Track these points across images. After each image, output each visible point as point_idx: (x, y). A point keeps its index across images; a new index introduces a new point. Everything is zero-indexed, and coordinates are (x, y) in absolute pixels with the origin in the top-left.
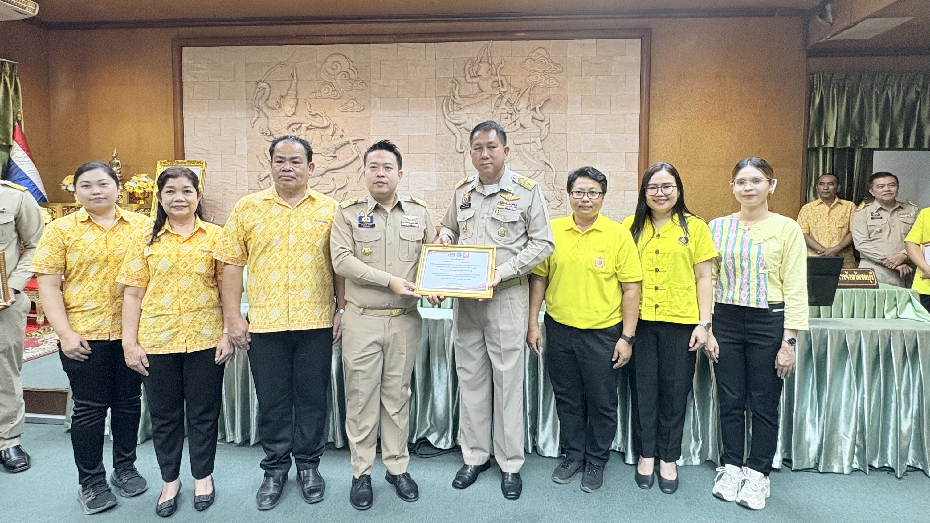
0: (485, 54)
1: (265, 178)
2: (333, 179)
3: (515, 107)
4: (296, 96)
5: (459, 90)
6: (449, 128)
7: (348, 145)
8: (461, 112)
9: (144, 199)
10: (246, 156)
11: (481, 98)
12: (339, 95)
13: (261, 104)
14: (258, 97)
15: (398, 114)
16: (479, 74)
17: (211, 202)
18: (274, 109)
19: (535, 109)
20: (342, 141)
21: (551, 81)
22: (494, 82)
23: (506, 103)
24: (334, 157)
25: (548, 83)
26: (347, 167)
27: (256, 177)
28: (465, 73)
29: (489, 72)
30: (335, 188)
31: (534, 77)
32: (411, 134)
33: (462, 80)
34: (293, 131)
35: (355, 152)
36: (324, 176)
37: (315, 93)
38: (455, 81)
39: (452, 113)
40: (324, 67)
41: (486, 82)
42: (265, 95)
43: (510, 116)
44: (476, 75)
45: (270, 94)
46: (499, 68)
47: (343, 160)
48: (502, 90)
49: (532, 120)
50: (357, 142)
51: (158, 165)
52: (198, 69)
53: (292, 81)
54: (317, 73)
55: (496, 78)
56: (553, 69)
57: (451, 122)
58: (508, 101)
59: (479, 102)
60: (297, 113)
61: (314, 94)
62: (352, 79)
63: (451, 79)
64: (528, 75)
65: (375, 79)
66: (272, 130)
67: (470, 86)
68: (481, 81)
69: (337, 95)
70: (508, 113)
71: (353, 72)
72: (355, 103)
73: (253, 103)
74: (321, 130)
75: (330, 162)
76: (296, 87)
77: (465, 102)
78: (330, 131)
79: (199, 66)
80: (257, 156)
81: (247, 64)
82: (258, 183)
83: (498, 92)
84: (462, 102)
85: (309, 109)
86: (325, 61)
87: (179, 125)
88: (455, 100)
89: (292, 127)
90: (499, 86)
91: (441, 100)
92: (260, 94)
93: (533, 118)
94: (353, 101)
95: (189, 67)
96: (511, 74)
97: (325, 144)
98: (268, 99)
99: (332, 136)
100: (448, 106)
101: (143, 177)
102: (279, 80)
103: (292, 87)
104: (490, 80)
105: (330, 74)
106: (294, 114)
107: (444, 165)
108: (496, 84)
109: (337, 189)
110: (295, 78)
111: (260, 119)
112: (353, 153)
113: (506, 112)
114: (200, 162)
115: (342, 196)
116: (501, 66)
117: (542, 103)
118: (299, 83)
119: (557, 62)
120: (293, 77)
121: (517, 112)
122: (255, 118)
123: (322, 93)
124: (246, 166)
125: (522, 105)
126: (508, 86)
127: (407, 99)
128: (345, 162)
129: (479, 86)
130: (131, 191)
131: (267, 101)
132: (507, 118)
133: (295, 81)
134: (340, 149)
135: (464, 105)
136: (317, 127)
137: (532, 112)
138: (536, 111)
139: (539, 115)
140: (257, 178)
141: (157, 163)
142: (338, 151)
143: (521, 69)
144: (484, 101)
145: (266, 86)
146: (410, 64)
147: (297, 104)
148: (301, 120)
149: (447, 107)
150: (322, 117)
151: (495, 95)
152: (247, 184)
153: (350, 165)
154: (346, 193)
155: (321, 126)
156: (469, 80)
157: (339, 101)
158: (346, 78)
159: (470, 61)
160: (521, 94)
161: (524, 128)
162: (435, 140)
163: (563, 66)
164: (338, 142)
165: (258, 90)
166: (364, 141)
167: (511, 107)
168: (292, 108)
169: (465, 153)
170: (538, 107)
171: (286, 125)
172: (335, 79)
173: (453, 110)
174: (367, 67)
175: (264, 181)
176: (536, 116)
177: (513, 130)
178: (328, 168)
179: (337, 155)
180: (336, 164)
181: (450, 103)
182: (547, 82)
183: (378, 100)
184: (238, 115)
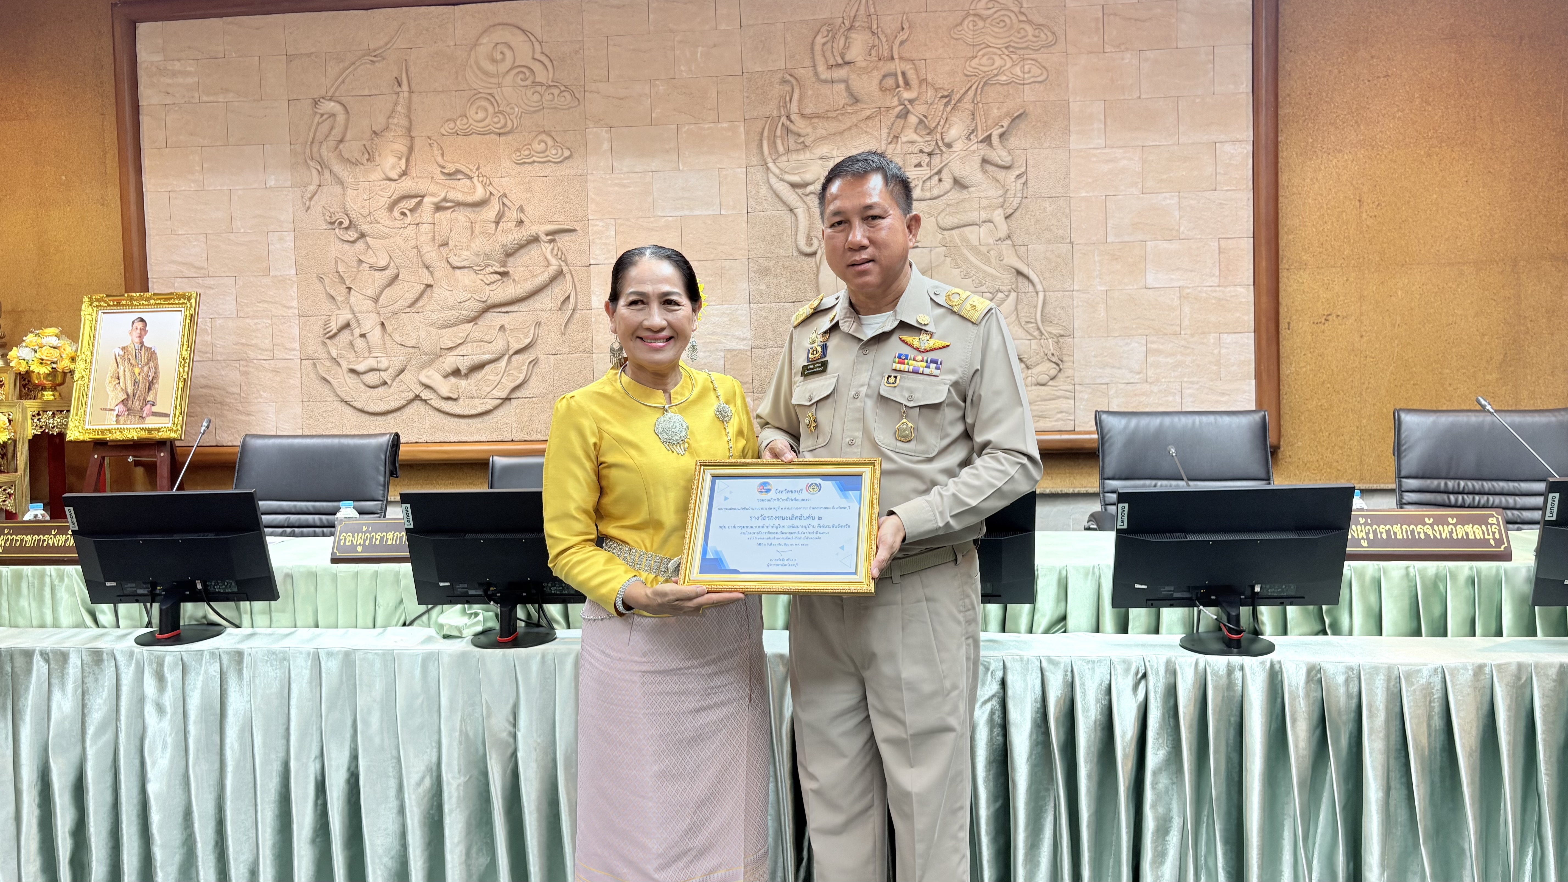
0: (862, 7)
1: (341, 330)
2: (502, 328)
3: (939, 137)
4: (409, 130)
5: (800, 100)
6: (778, 196)
7: (534, 246)
8: (808, 155)
9: (54, 388)
10: (295, 279)
11: (854, 119)
12: (509, 123)
13: (325, 152)
14: (320, 136)
15: (654, 165)
16: (848, 58)
17: (213, 392)
18: (356, 163)
19: (988, 140)
20: (520, 235)
21: (1026, 70)
22: (884, 76)
23: (916, 128)
24: (504, 274)
25: (1019, 73)
26: (536, 297)
27: (317, 328)
28: (813, 58)
29: (873, 52)
30: (508, 349)
31: (984, 61)
32: (687, 213)
33: (806, 73)
34: (404, 214)
35: (553, 261)
36: (480, 322)
37: (455, 121)
38: (790, 80)
39: (784, 158)
40: (472, 60)
41: (865, 77)
42: (334, 132)
43: (926, 159)
44: (840, 61)
45: (346, 128)
46: (897, 42)
47: (526, 280)
48: (907, 95)
49: (982, 166)
50: (557, 237)
51: (84, 306)
52: (174, 74)
53: (398, 93)
54: (457, 73)
55: (890, 67)
56: (1030, 37)
57: (782, 180)
58: (921, 121)
59: (850, 128)
60: (413, 172)
61: (452, 125)
62: (542, 84)
63: (779, 75)
64: (970, 55)
65: (595, 81)
66: (353, 215)
67: (825, 89)
68: (853, 76)
69: (505, 125)
70: (921, 151)
71: (541, 67)
72: (550, 142)
73: (308, 150)
74: (470, 209)
75: (494, 287)
76: (409, 109)
77: (815, 128)
78: (490, 212)
79: (177, 66)
80: (320, 279)
81: (290, 58)
82: (324, 343)
83: (895, 102)
84: (809, 130)
85: (439, 159)
86: (476, 44)
87: (133, 208)
88: (791, 126)
89: (401, 205)
90: (898, 86)
91: (759, 124)
92: (325, 128)
93: (985, 161)
94: (543, 137)
95: (154, 69)
96: (927, 55)
97: (479, 244)
98: (341, 141)
99: (497, 223)
100: (775, 143)
101: (50, 336)
102: (366, 92)
103: (399, 108)
104: (875, 73)
105: (486, 73)
106: (404, 173)
107: (768, 286)
108: (890, 82)
109: (511, 352)
110: (405, 87)
111: (325, 189)
112: (549, 264)
113: (916, 150)
114: (183, 296)
115: (525, 367)
116: (902, 36)
117: (1005, 123)
118: (415, 97)
119: (1041, 21)
120: (400, 85)
121: (944, 149)
122: (312, 188)
123: (471, 121)
124: (294, 303)
125: (956, 131)
126: (920, 86)
127: (675, 126)
128: (529, 286)
129: (848, 88)
130: (23, 369)
131: (341, 146)
132: (919, 165)
133: (406, 94)
134: (518, 255)
135: (813, 138)
136: (459, 204)
137: (981, 146)
138: (990, 144)
139: (999, 154)
140: (322, 332)
141: (82, 302)
142: (511, 259)
143: (953, 42)
144: (862, 125)
145: (338, 108)
146: (680, 42)
147: (411, 149)
148: (422, 186)
149: (773, 145)
150: (471, 178)
151: (888, 109)
152: (297, 345)
153: (543, 295)
154: (535, 362)
155: (470, 199)
156: (825, 75)
157: (510, 137)
158: (528, 82)
159: (825, 28)
160: (953, 102)
161: (965, 187)
162: (745, 225)
163: (1056, 29)
164: (510, 238)
165: (317, 119)
166: (573, 234)
167: (928, 138)
168: (400, 159)
169: (818, 256)
170: (996, 133)
171: (384, 201)
172: (500, 85)
173: (788, 151)
174: (577, 52)
175: (337, 338)
176: (993, 156)
177: (936, 192)
178: (489, 302)
179: (511, 270)
180: (509, 291)
181: (778, 133)
182: (1017, 70)
183: (604, 133)
184: (271, 183)
